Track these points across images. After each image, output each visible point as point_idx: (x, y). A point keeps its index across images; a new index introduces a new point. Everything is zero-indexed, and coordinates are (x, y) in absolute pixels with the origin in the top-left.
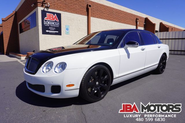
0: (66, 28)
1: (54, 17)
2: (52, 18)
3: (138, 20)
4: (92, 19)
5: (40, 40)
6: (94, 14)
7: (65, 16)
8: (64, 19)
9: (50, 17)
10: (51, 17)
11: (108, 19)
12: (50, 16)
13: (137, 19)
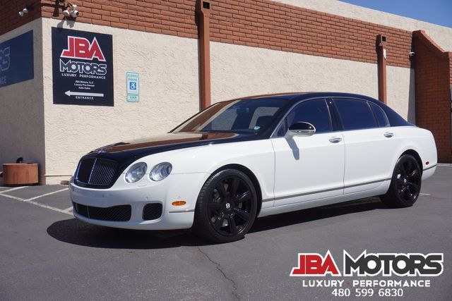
0: (129, 82)
1: (90, 49)
2: (84, 52)
3: (383, 44)
4: (214, 47)
5: (46, 124)
6: (222, 31)
7: (126, 42)
8: (122, 53)
9: (79, 48)
10: (82, 48)
11: (270, 47)
12: (77, 45)
13: (378, 37)
